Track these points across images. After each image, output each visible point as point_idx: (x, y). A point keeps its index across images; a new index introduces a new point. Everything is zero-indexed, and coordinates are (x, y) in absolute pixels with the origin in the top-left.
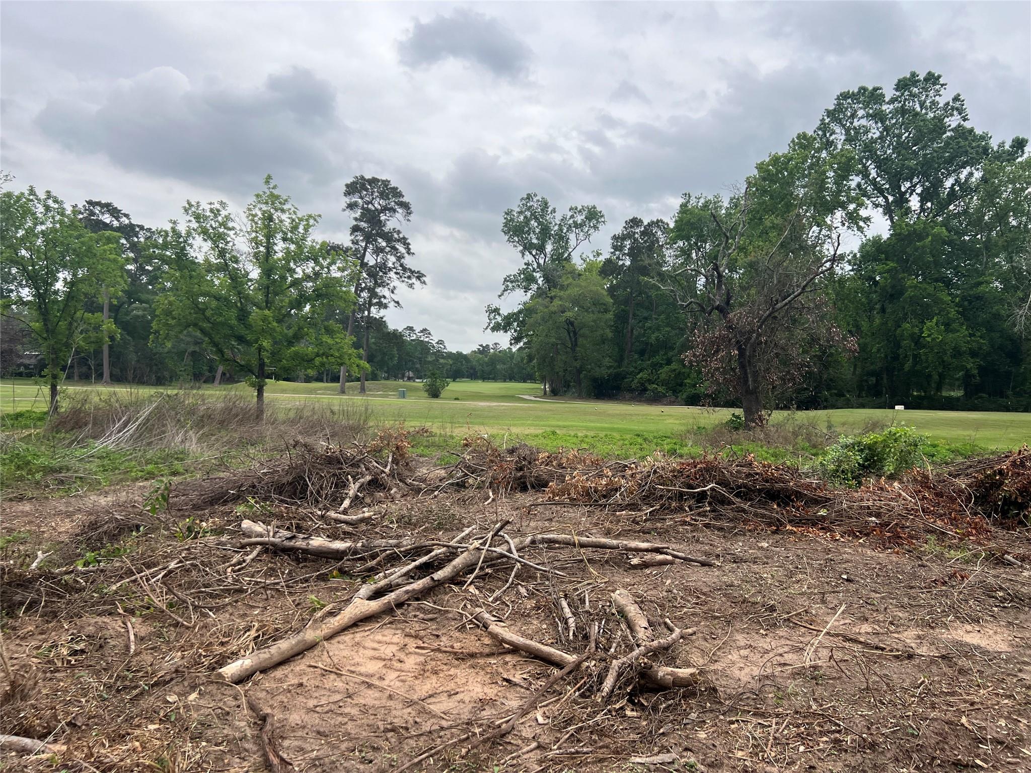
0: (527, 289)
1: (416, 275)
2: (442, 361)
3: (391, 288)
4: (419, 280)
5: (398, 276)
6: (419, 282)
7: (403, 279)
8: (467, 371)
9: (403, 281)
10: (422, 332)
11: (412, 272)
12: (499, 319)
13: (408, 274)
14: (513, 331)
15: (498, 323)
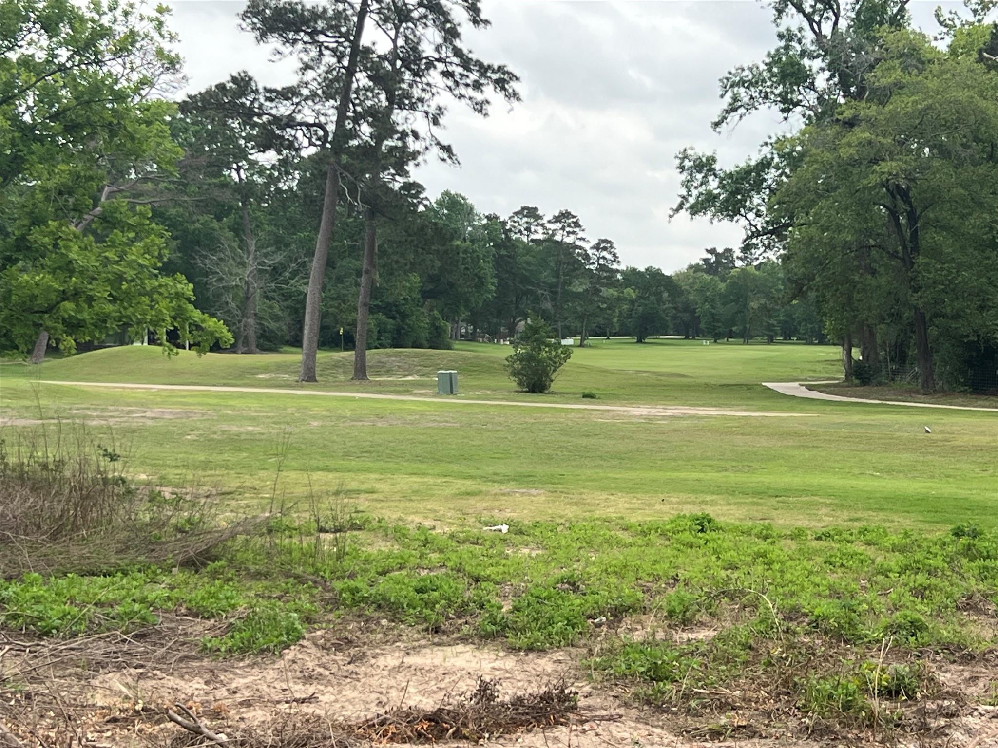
0: (788, 104)
1: (495, 76)
2: (608, 292)
3: (432, 110)
4: (503, 89)
5: (450, 83)
6: (501, 95)
7: (462, 90)
8: (674, 318)
9: (461, 97)
10: (557, 219)
11: (484, 69)
12: (713, 184)
13: (474, 76)
14: (751, 216)
15: (709, 193)
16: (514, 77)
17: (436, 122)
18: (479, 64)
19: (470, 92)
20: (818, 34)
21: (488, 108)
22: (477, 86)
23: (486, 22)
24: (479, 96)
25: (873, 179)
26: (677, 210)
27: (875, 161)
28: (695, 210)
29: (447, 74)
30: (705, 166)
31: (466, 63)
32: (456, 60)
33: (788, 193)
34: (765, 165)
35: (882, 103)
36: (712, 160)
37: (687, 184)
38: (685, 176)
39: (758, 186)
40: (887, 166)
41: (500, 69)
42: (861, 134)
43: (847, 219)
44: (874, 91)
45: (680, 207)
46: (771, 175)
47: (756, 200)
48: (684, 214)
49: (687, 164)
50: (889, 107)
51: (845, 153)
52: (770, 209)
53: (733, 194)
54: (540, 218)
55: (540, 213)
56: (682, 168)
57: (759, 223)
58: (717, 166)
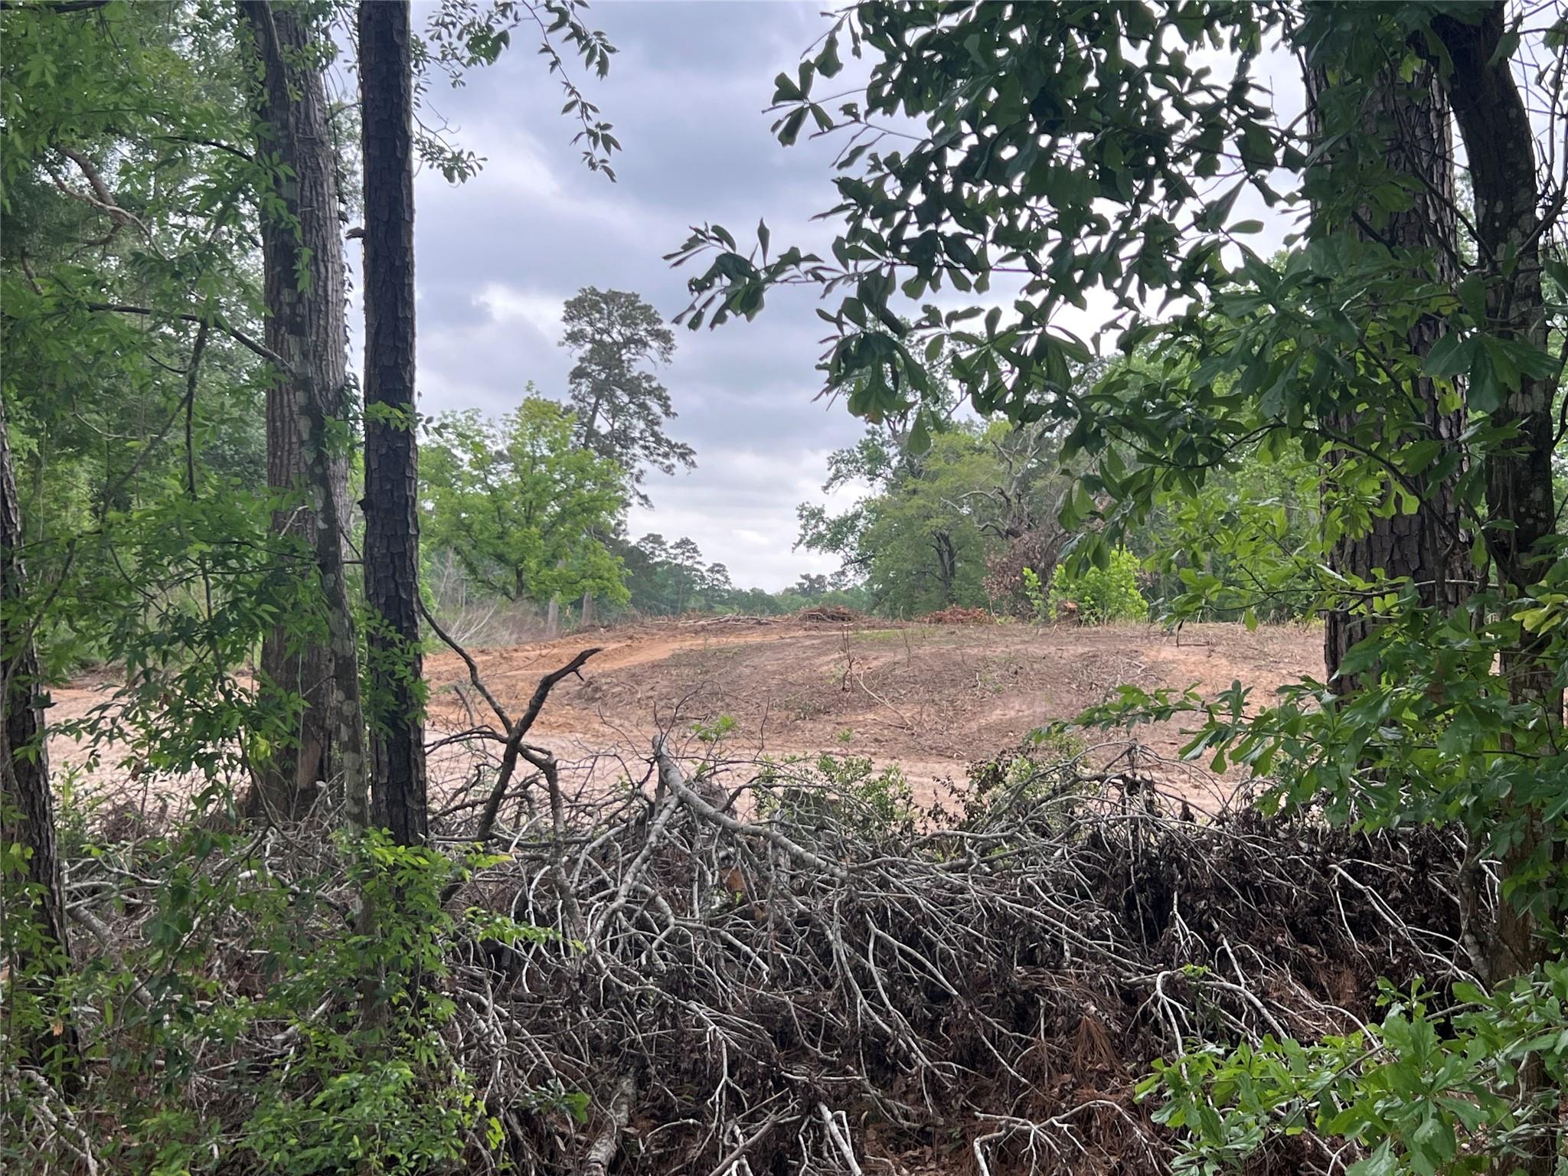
1: (678, 451)
3: (636, 473)
4: (684, 459)
5: (648, 453)
6: (683, 463)
7: (656, 457)
9: (655, 461)
10: (678, 546)
11: (672, 446)
12: (822, 527)
13: (664, 449)
14: (847, 549)
15: (820, 533)
16: (692, 452)
17: (638, 480)
18: (668, 442)
19: (660, 459)
20: (894, 431)
21: (674, 470)
22: (666, 455)
23: (675, 414)
24: (667, 462)
25: (927, 530)
26: (797, 545)
27: (928, 517)
28: (810, 544)
29: (645, 448)
30: (817, 515)
31: (659, 441)
32: (652, 439)
33: (871, 535)
34: (857, 516)
35: (933, 481)
36: (821, 511)
37: (804, 527)
38: (803, 522)
39: (852, 529)
40: (933, 522)
41: (683, 446)
42: (918, 501)
43: (911, 554)
44: (928, 473)
45: (800, 542)
46: (861, 523)
47: (851, 539)
48: (802, 547)
49: (805, 513)
50: (937, 483)
51: (909, 512)
52: (861, 545)
53: (835, 534)
54: (664, 543)
55: (664, 539)
56: (801, 516)
57: (853, 554)
58: (825, 516)
